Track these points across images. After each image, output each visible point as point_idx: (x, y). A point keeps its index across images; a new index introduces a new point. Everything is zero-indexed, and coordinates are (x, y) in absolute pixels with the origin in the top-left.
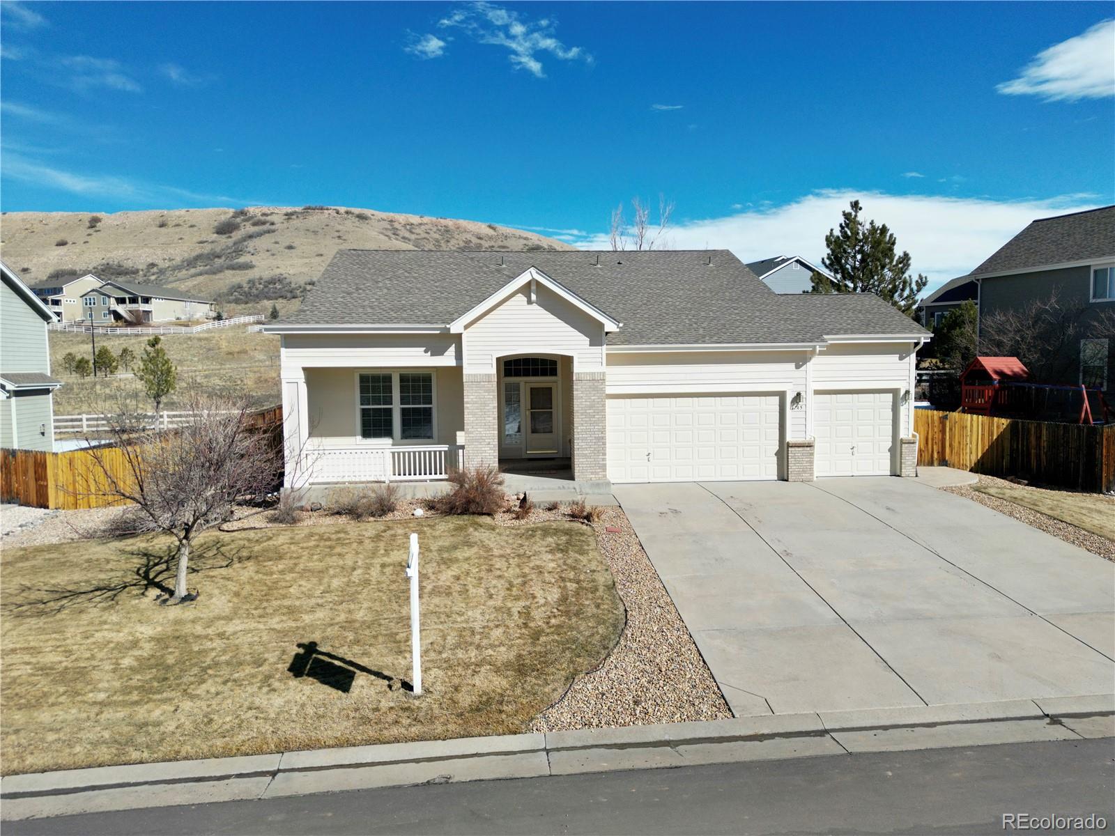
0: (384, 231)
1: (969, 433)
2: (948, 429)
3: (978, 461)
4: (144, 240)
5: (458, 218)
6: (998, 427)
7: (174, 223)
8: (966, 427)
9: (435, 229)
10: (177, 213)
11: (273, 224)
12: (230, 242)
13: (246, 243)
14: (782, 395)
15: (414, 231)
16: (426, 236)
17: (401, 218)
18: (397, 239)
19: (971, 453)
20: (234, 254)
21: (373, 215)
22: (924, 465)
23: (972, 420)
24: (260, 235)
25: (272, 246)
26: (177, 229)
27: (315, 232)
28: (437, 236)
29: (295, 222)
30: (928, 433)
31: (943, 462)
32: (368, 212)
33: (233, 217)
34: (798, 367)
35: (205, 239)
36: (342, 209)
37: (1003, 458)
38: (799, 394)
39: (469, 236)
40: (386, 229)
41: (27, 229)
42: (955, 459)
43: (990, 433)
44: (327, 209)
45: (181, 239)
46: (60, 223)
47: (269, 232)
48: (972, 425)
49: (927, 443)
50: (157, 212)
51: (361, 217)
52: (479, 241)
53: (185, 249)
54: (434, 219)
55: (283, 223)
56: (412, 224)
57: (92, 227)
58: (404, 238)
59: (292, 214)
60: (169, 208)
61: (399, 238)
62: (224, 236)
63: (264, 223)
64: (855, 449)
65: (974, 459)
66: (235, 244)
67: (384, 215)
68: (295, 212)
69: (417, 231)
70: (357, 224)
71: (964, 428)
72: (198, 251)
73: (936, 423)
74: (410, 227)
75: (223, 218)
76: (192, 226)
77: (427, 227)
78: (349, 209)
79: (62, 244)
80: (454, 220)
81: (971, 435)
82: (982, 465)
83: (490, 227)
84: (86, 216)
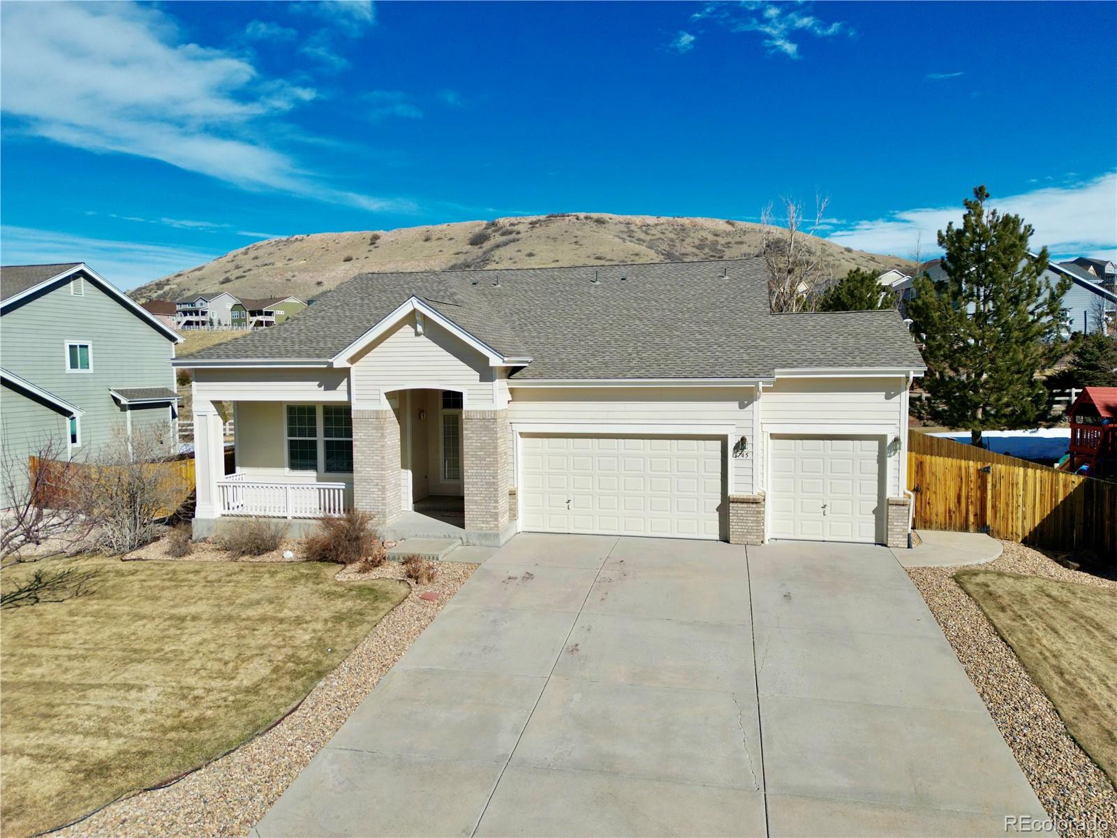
0: (620, 235)
1: (1021, 493)
2: (989, 486)
3: (1035, 529)
4: (411, 254)
5: (695, 216)
6: (1065, 486)
7: (437, 237)
8: (1017, 484)
9: (670, 229)
10: (440, 227)
11: (518, 233)
12: (480, 252)
13: (493, 253)
14: (724, 439)
15: (649, 232)
16: (661, 236)
17: (638, 219)
18: (631, 241)
19: (1024, 518)
20: (482, 264)
21: (611, 219)
22: (955, 530)
23: (1025, 475)
24: (505, 244)
25: (515, 254)
26: (439, 242)
27: (555, 239)
28: (672, 236)
29: (538, 230)
30: (960, 489)
31: (982, 527)
32: (606, 216)
33: (485, 228)
34: (742, 406)
35: (460, 250)
36: (582, 215)
37: (1072, 527)
38: (743, 440)
39: (704, 234)
40: (622, 232)
41: (323, 248)
42: (999, 525)
43: (1054, 494)
44: (568, 216)
45: (441, 251)
46: (349, 241)
47: (514, 241)
48: (1025, 482)
49: (959, 501)
50: (424, 228)
51: (600, 222)
52: (715, 238)
53: (443, 260)
54: (671, 219)
55: (527, 231)
56: (648, 225)
57: (372, 244)
58: (639, 240)
59: (536, 223)
60: (435, 223)
61: (635, 240)
62: (476, 247)
63: (511, 233)
64: (827, 509)
65: (1029, 526)
66: (484, 253)
67: (621, 218)
68: (539, 221)
69: (653, 231)
70: (595, 228)
71: (1013, 485)
72: (454, 262)
73: (973, 478)
74: (646, 228)
75: (477, 230)
76: (451, 239)
77: (663, 227)
78: (588, 214)
79: (348, 260)
80: (692, 219)
81: (1025, 496)
82: (1041, 535)
83: (728, 222)
84: (369, 234)
